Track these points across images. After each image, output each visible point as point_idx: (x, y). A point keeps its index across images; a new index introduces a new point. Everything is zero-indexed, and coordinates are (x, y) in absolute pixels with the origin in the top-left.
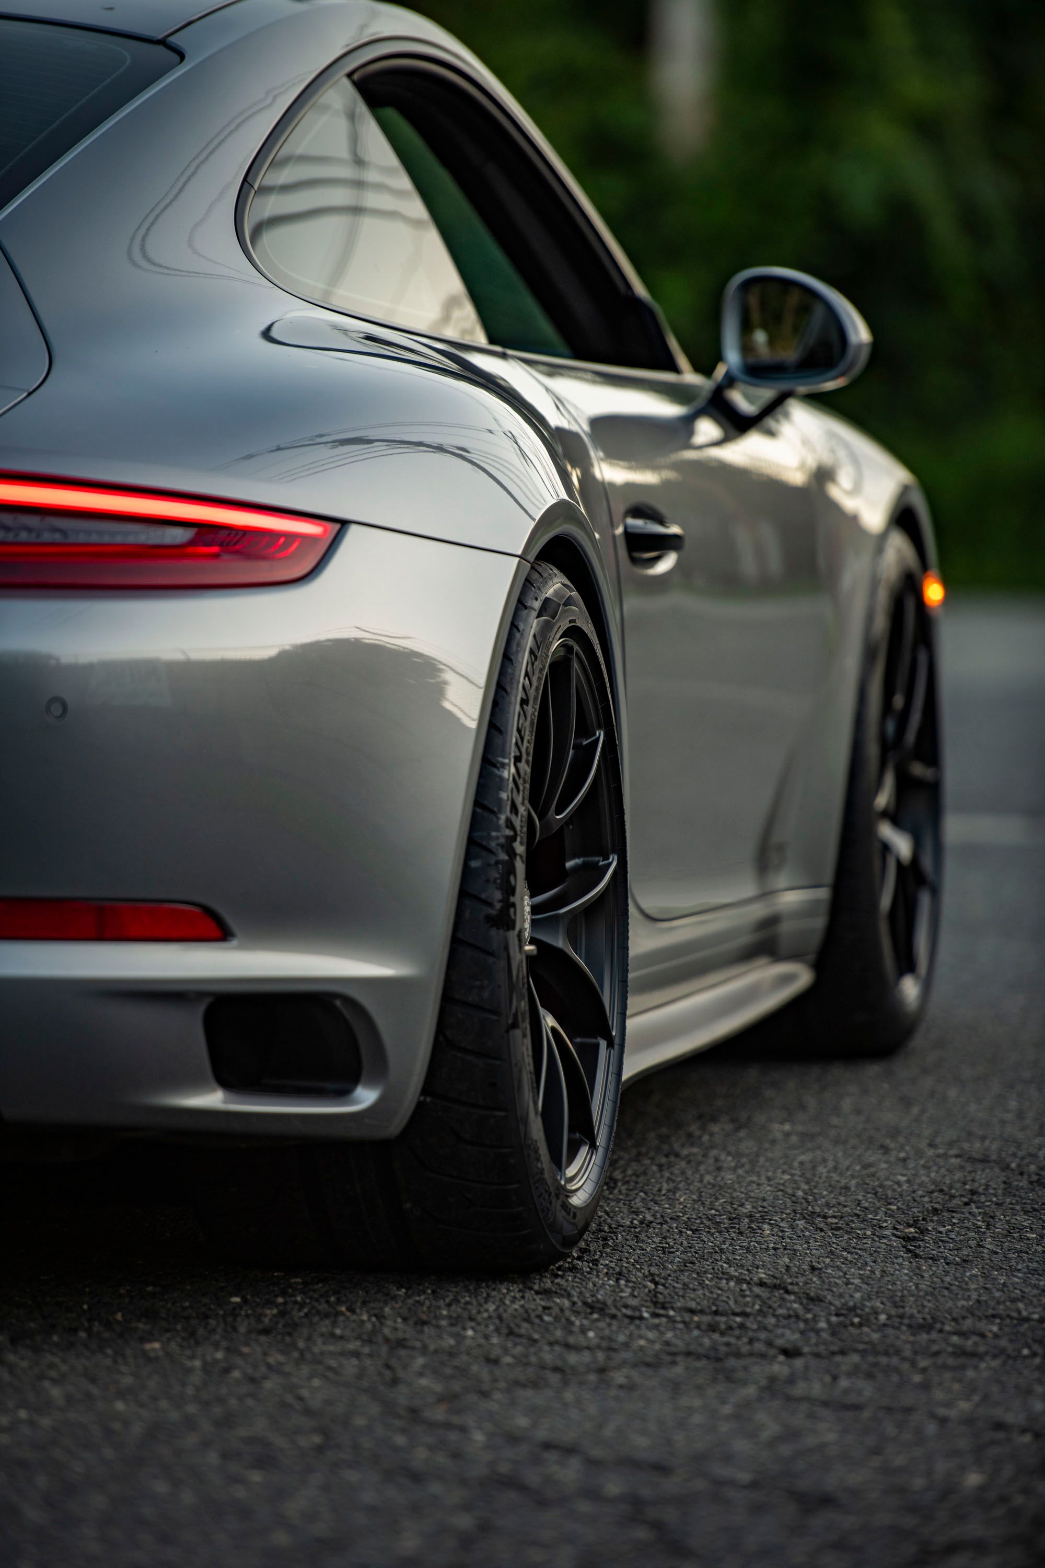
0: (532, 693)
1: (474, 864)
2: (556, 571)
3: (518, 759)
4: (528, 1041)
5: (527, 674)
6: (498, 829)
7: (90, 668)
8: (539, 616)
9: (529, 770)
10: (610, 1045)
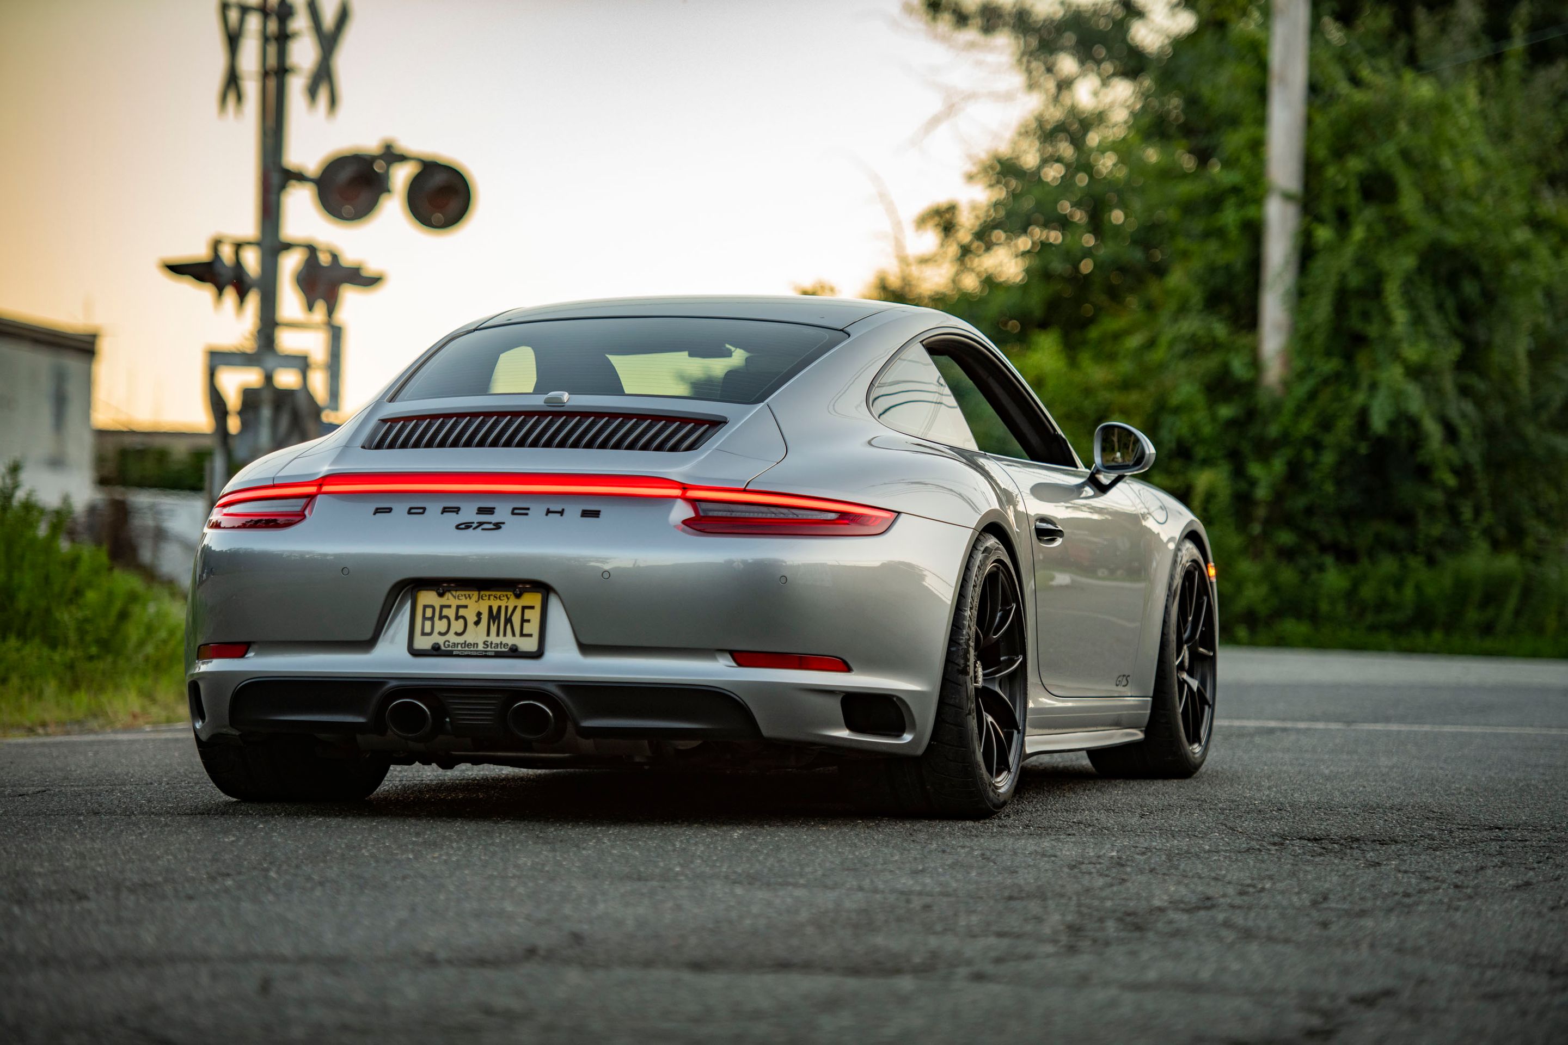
0: (978, 582)
1: (953, 649)
2: (992, 537)
3: (971, 608)
4: (975, 721)
5: (976, 575)
6: (963, 635)
7: (799, 566)
8: (983, 553)
9: (976, 613)
10: (1019, 732)
